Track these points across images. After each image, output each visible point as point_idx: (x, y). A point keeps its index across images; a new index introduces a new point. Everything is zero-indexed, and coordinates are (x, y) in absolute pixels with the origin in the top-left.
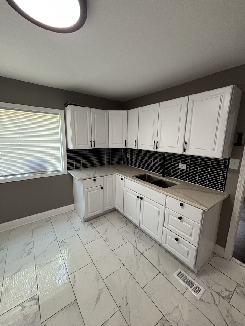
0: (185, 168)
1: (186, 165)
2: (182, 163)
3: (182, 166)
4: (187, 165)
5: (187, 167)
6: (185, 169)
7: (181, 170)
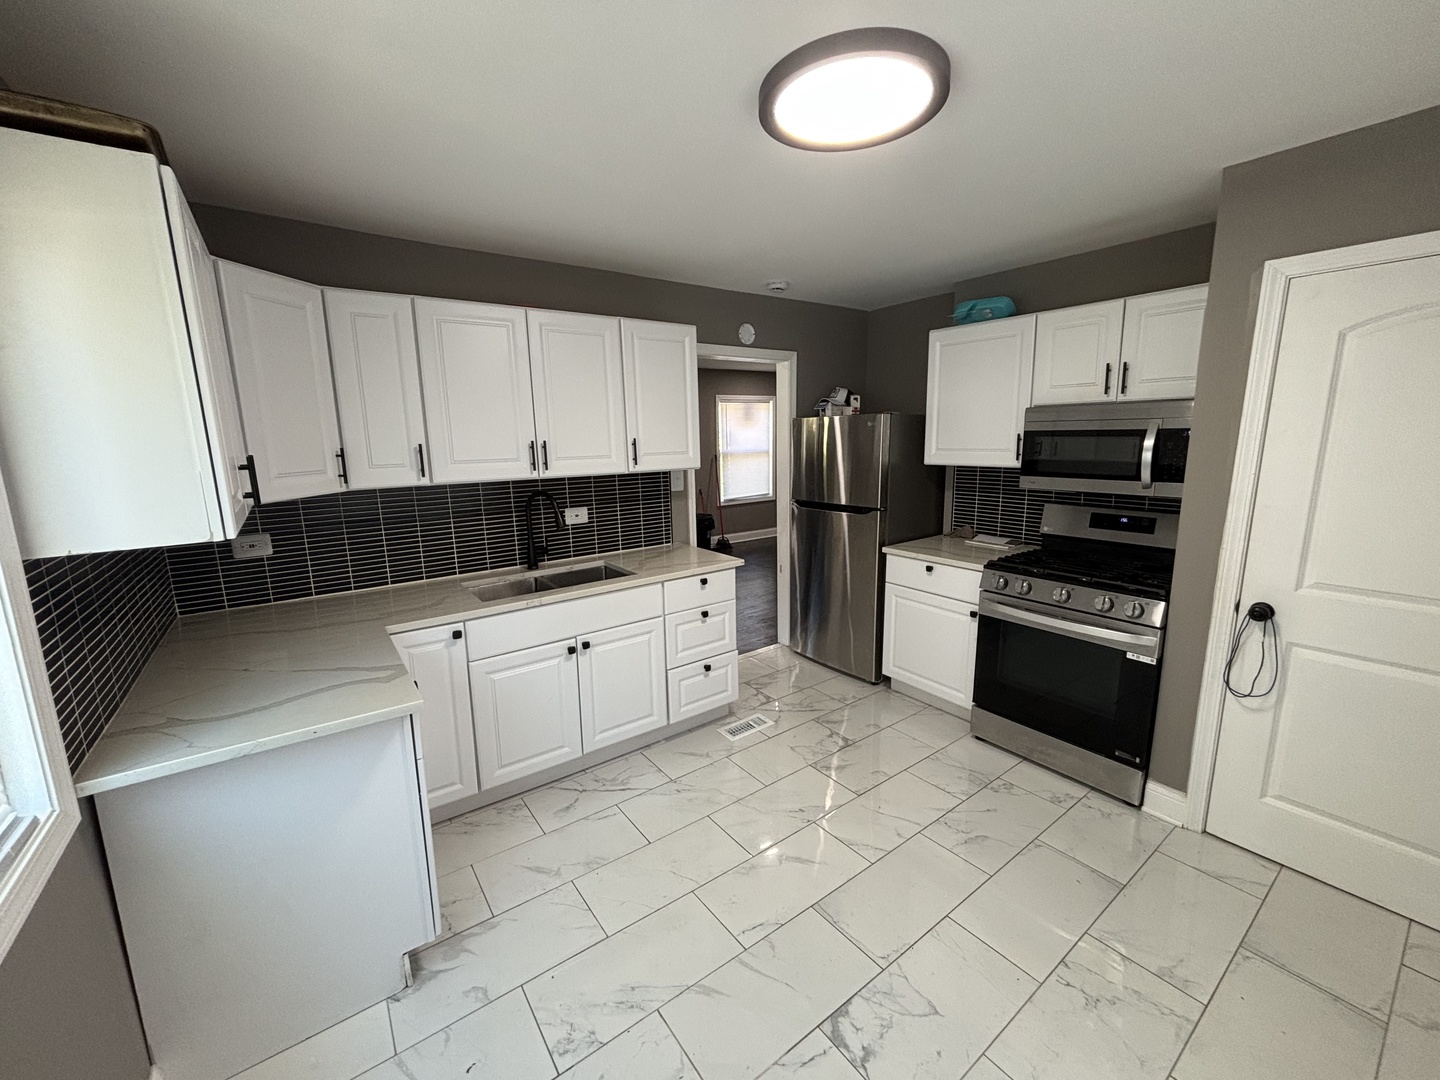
0: (585, 519)
1: (586, 508)
2: (575, 505)
3: (577, 516)
4: (589, 509)
5: (589, 514)
6: (587, 521)
7: (575, 527)
